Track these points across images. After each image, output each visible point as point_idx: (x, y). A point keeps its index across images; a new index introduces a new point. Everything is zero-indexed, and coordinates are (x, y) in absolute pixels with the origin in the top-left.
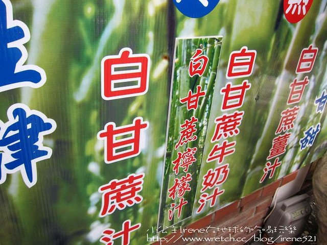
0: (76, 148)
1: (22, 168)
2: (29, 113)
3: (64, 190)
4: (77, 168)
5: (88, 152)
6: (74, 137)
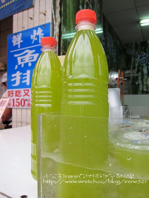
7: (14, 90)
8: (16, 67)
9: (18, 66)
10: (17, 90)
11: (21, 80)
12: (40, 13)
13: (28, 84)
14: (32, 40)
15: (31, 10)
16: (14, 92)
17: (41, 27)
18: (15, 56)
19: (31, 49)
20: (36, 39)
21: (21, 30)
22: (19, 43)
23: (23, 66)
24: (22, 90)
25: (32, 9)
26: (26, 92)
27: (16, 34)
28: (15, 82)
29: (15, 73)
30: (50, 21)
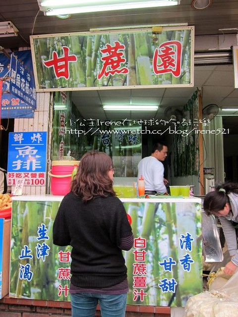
0: (53, 255)
1: (43, 256)
2: (46, 245)
3: (50, 266)
4: (53, 260)
5: (56, 257)
6: (53, 252)
7: (15, 173)
8: (18, 156)
9: (19, 156)
10: (18, 173)
11: (22, 166)
12: (39, 124)
13: (28, 169)
14: (32, 140)
15: (31, 120)
16: (15, 174)
17: (40, 133)
18: (16, 148)
19: (31, 146)
20: (36, 140)
21: (22, 131)
22: (20, 140)
23: (23, 156)
24: (23, 173)
25: (33, 119)
26: (26, 174)
27: (17, 133)
28: (16, 167)
29: (17, 161)
30: (47, 131)
